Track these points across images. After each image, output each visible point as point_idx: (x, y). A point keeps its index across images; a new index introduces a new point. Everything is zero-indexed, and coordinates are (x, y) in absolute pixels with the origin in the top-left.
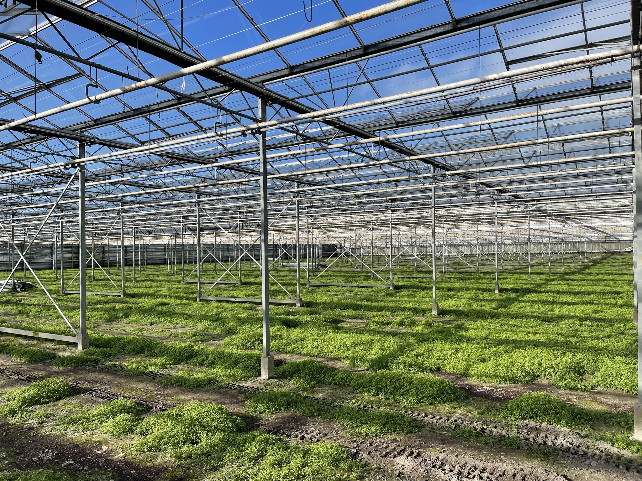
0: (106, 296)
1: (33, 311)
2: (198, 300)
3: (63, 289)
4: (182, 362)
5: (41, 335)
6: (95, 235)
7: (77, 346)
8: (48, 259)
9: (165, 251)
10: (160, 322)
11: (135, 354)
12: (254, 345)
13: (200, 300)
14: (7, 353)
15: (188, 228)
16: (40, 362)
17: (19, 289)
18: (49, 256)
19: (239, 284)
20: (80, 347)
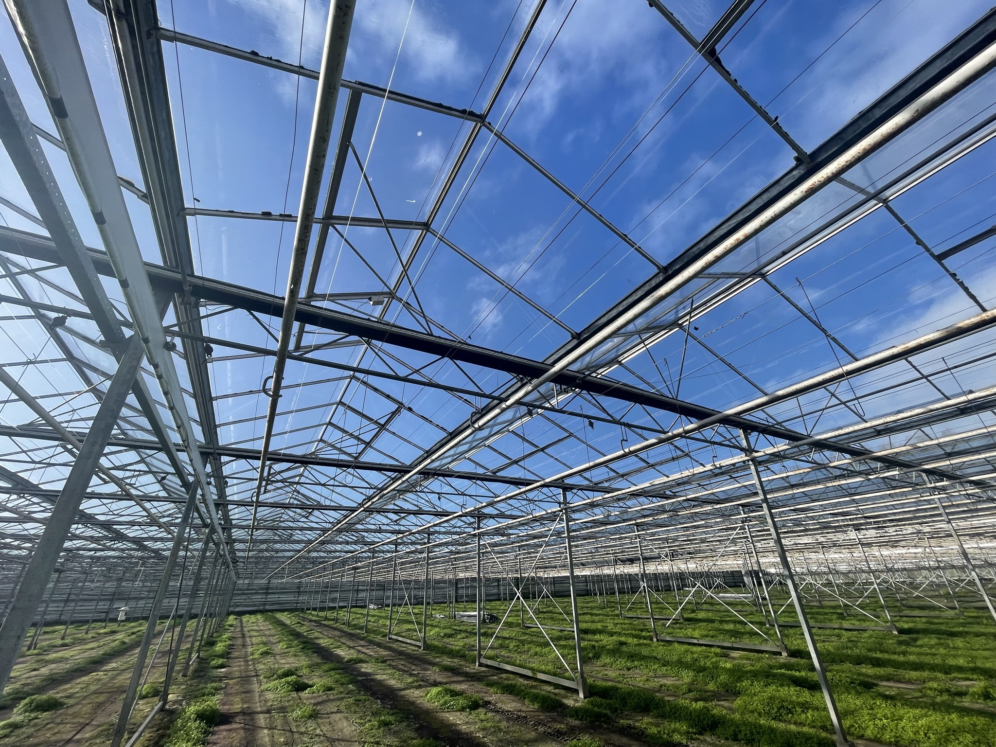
0: (562, 630)
1: (512, 645)
2: (655, 640)
3: (523, 622)
4: (706, 731)
5: (541, 676)
6: (537, 568)
7: (578, 694)
8: (495, 591)
9: (586, 582)
10: (636, 667)
11: (640, 712)
12: (781, 715)
13: (658, 640)
14: (517, 695)
15: (619, 559)
16: (552, 710)
17: (488, 621)
18: (497, 588)
19: (682, 620)
20: (581, 695)
